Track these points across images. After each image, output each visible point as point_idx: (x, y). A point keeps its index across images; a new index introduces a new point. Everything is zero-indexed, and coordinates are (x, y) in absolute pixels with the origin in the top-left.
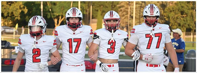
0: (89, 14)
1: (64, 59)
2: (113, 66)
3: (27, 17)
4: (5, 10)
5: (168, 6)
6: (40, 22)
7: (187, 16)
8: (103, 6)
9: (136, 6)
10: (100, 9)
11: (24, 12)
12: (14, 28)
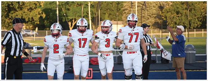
0: (98, 16)
1: (76, 51)
2: (110, 55)
3: (46, 21)
4: (26, 16)
5: (165, 8)
6: (59, 27)
7: (182, 15)
8: (110, 10)
9: (138, 9)
10: (106, 12)
11: (43, 17)
12: (34, 31)
